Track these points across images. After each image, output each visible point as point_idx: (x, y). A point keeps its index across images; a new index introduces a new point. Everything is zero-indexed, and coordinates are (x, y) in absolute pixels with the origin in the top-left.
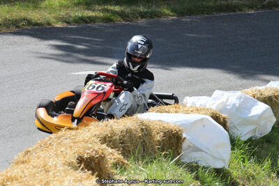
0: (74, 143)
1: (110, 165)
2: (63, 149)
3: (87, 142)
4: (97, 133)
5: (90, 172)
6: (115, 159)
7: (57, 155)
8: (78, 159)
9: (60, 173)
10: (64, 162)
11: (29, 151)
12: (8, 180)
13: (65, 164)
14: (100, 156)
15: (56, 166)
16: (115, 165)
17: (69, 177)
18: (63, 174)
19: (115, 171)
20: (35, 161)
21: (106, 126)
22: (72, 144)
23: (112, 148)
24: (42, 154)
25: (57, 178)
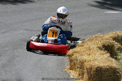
0: (102, 39)
1: (116, 49)
2: (97, 42)
3: (107, 39)
4: (112, 36)
5: (107, 51)
6: (118, 47)
7: (94, 44)
8: (103, 46)
9: (95, 51)
10: (97, 47)
11: (84, 42)
12: (75, 53)
13: (97, 48)
14: (112, 45)
15: (93, 48)
16: (118, 49)
17: (98, 53)
18: (96, 51)
19: (118, 52)
20: (86, 46)
21: (116, 33)
22: (101, 40)
23: (117, 42)
24: (89, 43)
25: (94, 53)
